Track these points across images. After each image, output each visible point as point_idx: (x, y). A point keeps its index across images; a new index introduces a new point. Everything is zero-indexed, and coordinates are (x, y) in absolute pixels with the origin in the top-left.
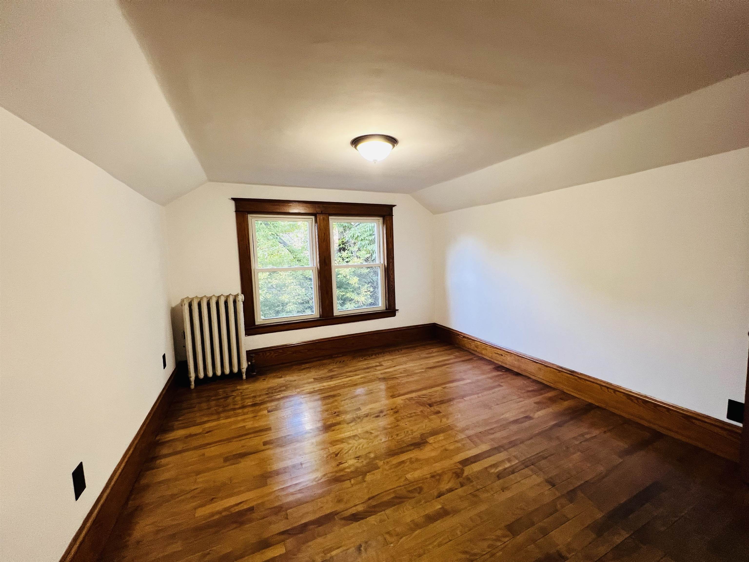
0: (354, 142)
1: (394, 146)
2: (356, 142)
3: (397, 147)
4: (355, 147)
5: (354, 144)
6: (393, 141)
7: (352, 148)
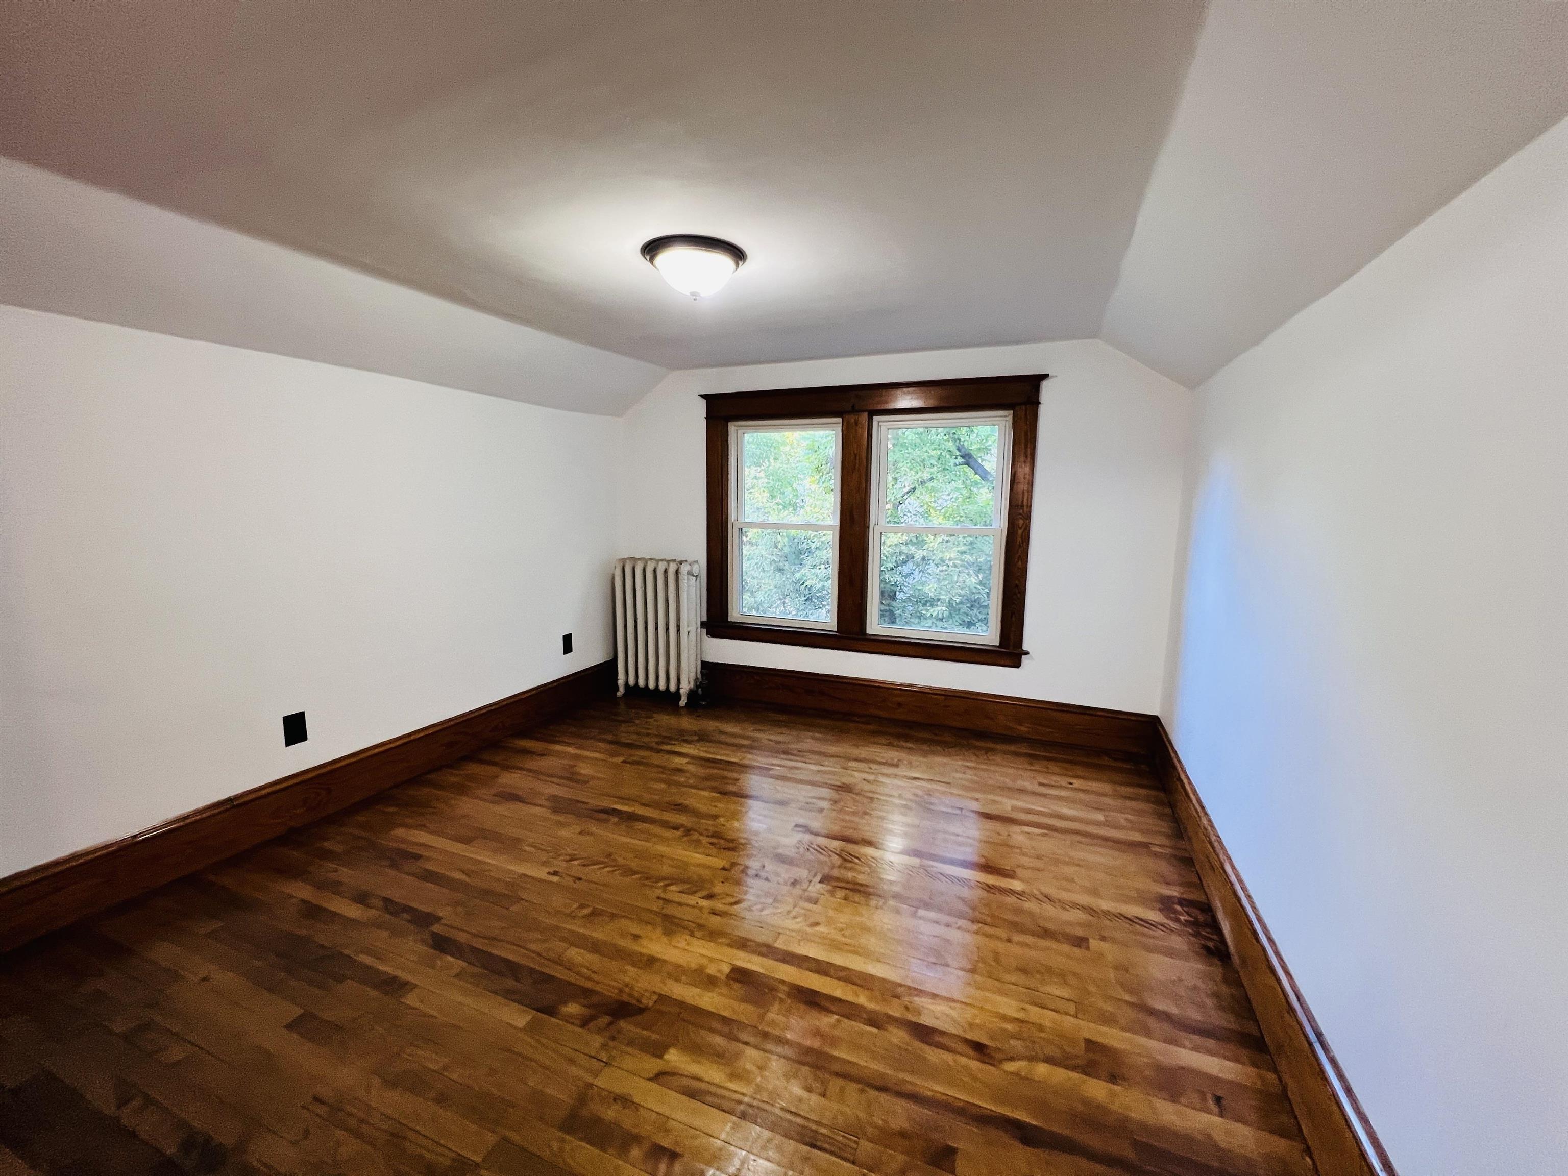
0: (650, 247)
1: (737, 265)
2: (652, 248)
3: (746, 268)
4: (652, 260)
5: (648, 253)
6: (738, 254)
7: (642, 262)
